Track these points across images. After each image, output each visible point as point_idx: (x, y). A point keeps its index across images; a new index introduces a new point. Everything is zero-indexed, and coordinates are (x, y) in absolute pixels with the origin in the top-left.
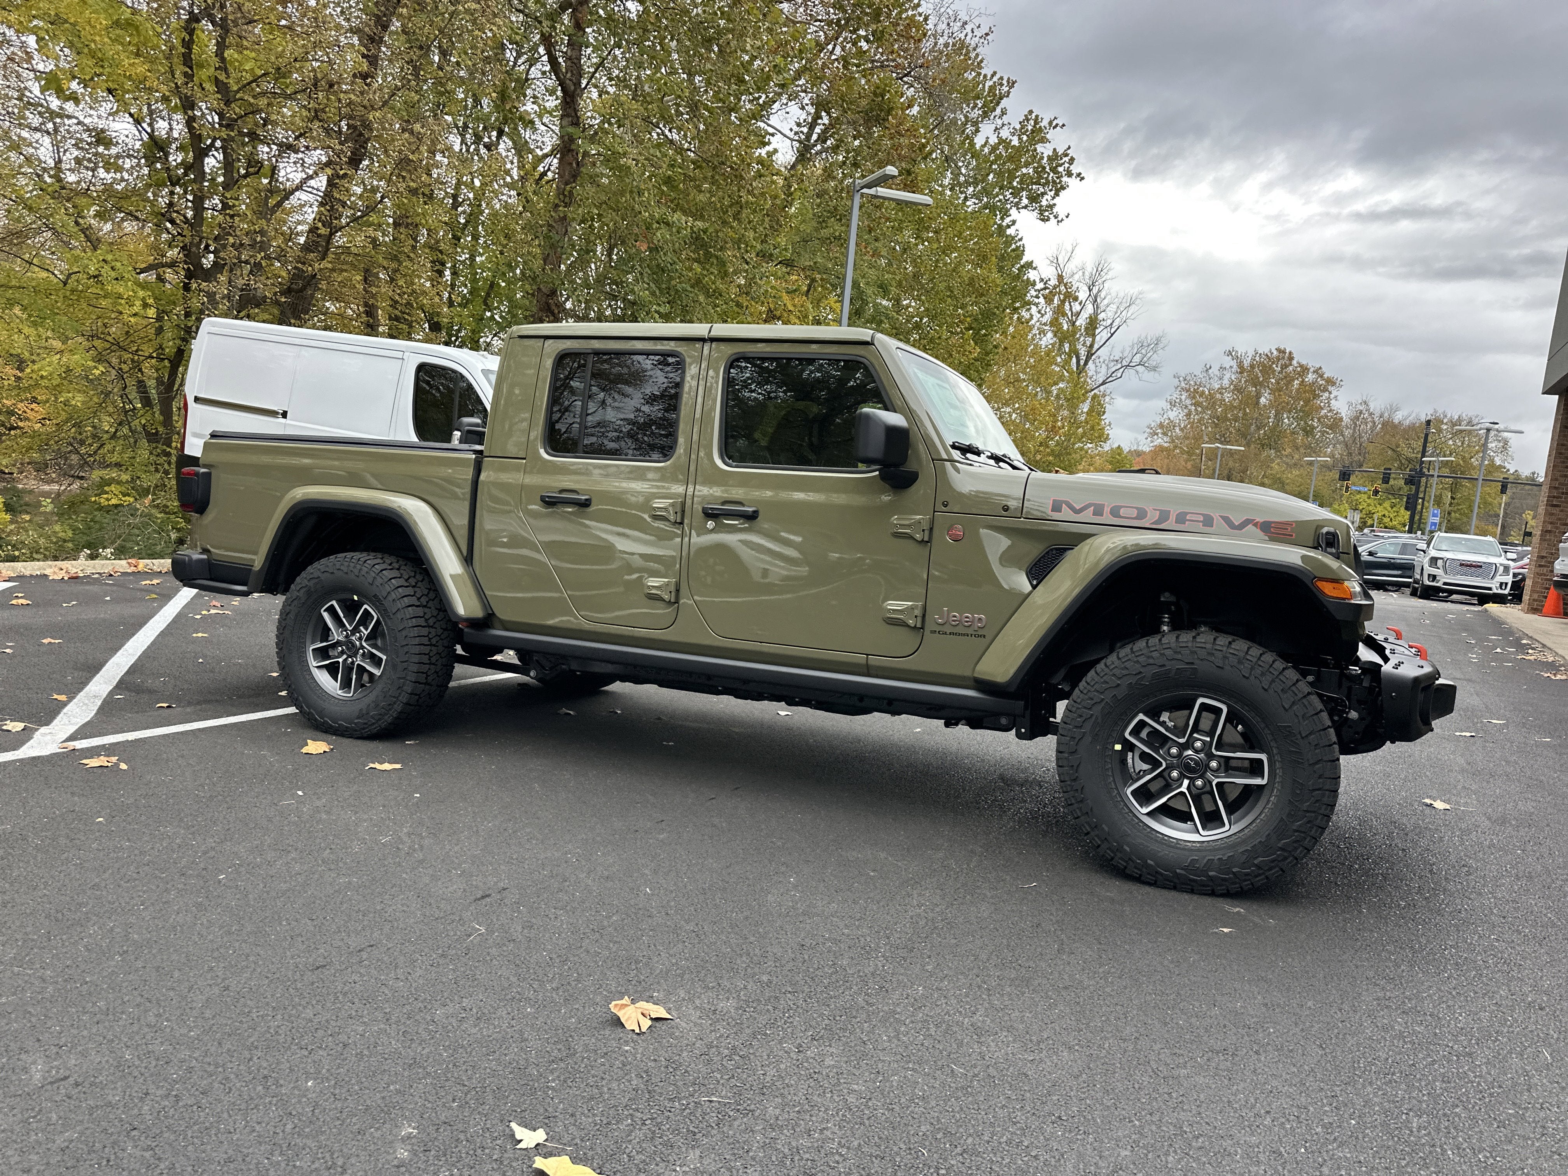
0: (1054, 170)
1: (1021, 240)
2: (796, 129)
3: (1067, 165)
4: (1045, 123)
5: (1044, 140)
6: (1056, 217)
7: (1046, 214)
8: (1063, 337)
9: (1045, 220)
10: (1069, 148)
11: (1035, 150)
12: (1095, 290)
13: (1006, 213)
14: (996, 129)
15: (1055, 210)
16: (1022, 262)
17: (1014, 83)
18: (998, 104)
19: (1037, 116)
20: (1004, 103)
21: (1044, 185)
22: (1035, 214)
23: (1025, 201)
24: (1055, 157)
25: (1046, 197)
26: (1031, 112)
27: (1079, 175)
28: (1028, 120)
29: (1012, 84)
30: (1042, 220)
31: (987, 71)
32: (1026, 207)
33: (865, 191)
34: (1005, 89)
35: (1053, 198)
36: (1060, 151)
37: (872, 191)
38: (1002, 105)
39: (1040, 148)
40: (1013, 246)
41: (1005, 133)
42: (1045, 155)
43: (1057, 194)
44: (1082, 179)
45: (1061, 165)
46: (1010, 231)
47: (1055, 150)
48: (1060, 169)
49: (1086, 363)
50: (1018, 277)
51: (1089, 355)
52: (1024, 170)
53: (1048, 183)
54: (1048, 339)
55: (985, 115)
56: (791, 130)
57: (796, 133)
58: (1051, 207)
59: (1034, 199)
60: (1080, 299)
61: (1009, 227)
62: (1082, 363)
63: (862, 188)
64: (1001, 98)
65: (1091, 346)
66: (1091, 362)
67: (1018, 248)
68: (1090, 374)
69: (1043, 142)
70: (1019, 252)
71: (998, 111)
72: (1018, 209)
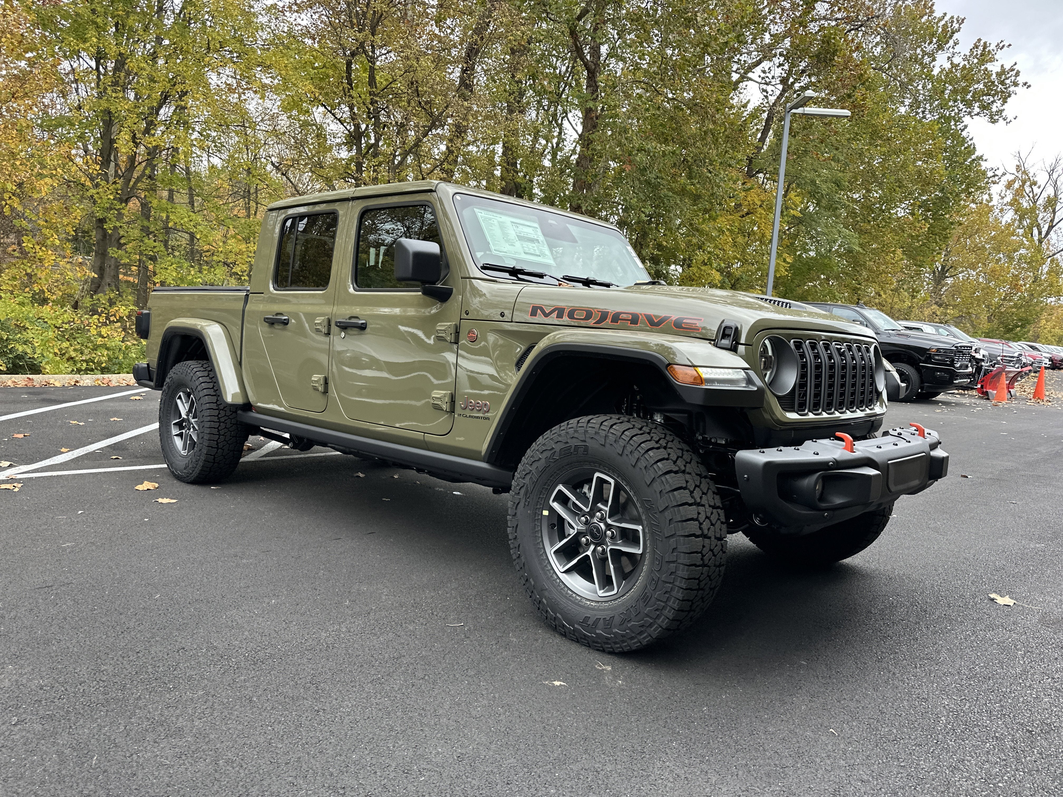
0: (1002, 83)
1: (971, 139)
2: (763, 75)
3: (1013, 78)
4: (993, 47)
5: (992, 60)
6: (1004, 119)
7: (997, 117)
8: (1022, 214)
9: (994, 122)
10: (1016, 64)
11: (986, 69)
12: (1055, 176)
13: (959, 120)
14: (949, 58)
15: (1004, 114)
16: (973, 157)
17: (963, 20)
18: (951, 37)
19: (985, 43)
20: (956, 36)
21: (993, 96)
22: (986, 118)
23: (977, 110)
24: (1002, 73)
25: (995, 104)
26: (979, 40)
27: (1025, 84)
28: (977, 47)
29: (961, 21)
30: (993, 123)
31: (938, 14)
32: (978, 114)
33: (794, 111)
34: (956, 26)
35: (1002, 105)
36: (1007, 67)
37: (800, 110)
38: (954, 38)
39: (989, 66)
40: (966, 145)
41: (956, 60)
42: (994, 73)
43: (1005, 102)
44: (1029, 86)
45: (1007, 79)
46: (964, 134)
47: (1002, 66)
48: (1008, 82)
49: (1048, 233)
50: (969, 168)
51: (1051, 227)
52: (976, 86)
53: (997, 93)
54: (1009, 216)
55: (940, 47)
56: (760, 76)
57: (763, 78)
58: (1000, 112)
59: (985, 107)
60: (1038, 184)
61: (962, 130)
62: (1044, 233)
63: (791, 109)
64: (953, 33)
65: (1052, 221)
66: (1052, 233)
67: (969, 146)
68: (1052, 242)
69: (991, 61)
70: (971, 150)
71: (951, 43)
72: (971, 116)
